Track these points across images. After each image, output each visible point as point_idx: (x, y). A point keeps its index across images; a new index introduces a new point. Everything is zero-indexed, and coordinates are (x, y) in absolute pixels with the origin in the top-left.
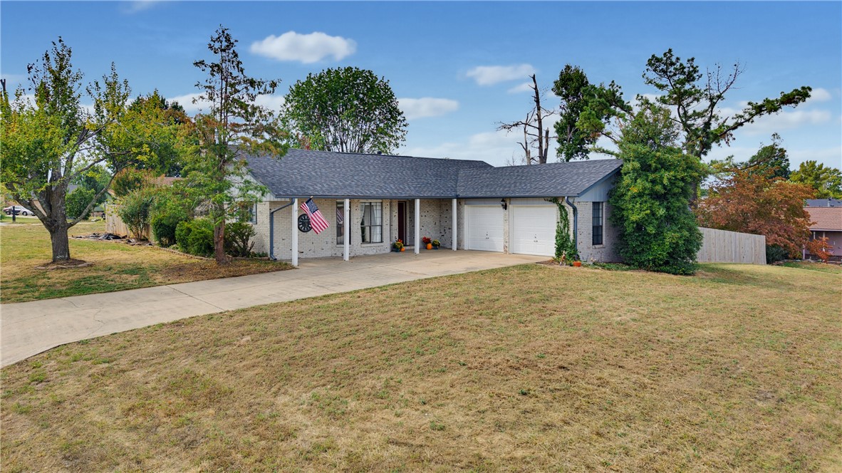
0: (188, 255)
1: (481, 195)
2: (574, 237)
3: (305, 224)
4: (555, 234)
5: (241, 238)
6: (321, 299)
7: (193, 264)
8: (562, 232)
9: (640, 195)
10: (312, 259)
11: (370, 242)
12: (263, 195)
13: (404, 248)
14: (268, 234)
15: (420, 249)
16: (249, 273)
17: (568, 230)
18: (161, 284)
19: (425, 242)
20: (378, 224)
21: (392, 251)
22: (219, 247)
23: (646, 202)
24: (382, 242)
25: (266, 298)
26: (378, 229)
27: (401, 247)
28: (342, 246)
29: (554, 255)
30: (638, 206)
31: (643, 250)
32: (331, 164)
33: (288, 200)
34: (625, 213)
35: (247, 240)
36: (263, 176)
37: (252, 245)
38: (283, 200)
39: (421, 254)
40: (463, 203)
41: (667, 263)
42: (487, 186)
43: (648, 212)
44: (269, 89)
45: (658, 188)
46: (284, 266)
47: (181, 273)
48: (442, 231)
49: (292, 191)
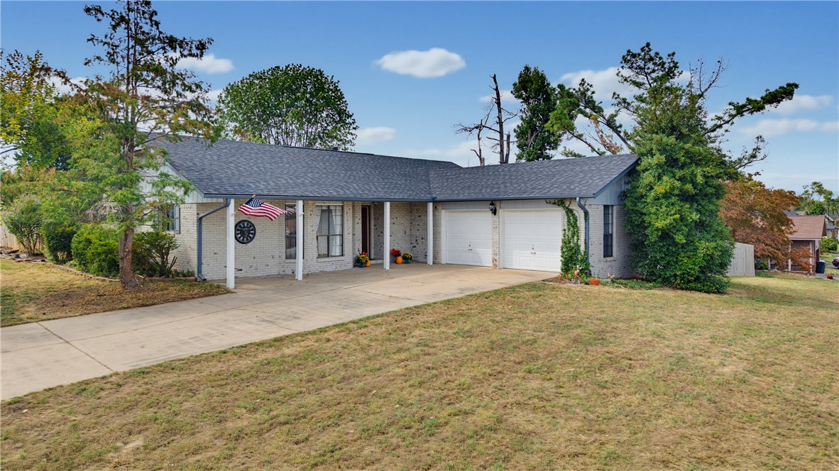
0: (88, 274)
1: (465, 198)
2: (586, 248)
3: (245, 232)
4: (561, 244)
5: (160, 251)
6: (271, 346)
7: (89, 289)
8: (570, 242)
9: (666, 196)
10: (254, 278)
11: (328, 256)
12: (185, 193)
13: (370, 262)
14: (195, 246)
15: (390, 262)
16: (167, 301)
17: (578, 239)
18: (30, 320)
19: (395, 254)
20: (338, 233)
21: (355, 266)
22: (125, 264)
23: (673, 204)
24: (342, 255)
25: (185, 343)
26: (338, 238)
27: (366, 261)
28: (292, 261)
29: (560, 270)
30: (664, 208)
31: (668, 263)
32: (277, 159)
33: (221, 200)
34: (646, 218)
35: (168, 254)
36: (189, 170)
37: (174, 262)
38: (215, 200)
39: (392, 271)
40: (439, 208)
41: (697, 279)
42: (469, 187)
43: (678, 216)
44: (194, 51)
45: (689, 187)
46: (214, 290)
47: (67, 302)
48: (414, 241)
49: (226, 189)
